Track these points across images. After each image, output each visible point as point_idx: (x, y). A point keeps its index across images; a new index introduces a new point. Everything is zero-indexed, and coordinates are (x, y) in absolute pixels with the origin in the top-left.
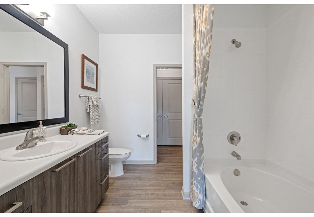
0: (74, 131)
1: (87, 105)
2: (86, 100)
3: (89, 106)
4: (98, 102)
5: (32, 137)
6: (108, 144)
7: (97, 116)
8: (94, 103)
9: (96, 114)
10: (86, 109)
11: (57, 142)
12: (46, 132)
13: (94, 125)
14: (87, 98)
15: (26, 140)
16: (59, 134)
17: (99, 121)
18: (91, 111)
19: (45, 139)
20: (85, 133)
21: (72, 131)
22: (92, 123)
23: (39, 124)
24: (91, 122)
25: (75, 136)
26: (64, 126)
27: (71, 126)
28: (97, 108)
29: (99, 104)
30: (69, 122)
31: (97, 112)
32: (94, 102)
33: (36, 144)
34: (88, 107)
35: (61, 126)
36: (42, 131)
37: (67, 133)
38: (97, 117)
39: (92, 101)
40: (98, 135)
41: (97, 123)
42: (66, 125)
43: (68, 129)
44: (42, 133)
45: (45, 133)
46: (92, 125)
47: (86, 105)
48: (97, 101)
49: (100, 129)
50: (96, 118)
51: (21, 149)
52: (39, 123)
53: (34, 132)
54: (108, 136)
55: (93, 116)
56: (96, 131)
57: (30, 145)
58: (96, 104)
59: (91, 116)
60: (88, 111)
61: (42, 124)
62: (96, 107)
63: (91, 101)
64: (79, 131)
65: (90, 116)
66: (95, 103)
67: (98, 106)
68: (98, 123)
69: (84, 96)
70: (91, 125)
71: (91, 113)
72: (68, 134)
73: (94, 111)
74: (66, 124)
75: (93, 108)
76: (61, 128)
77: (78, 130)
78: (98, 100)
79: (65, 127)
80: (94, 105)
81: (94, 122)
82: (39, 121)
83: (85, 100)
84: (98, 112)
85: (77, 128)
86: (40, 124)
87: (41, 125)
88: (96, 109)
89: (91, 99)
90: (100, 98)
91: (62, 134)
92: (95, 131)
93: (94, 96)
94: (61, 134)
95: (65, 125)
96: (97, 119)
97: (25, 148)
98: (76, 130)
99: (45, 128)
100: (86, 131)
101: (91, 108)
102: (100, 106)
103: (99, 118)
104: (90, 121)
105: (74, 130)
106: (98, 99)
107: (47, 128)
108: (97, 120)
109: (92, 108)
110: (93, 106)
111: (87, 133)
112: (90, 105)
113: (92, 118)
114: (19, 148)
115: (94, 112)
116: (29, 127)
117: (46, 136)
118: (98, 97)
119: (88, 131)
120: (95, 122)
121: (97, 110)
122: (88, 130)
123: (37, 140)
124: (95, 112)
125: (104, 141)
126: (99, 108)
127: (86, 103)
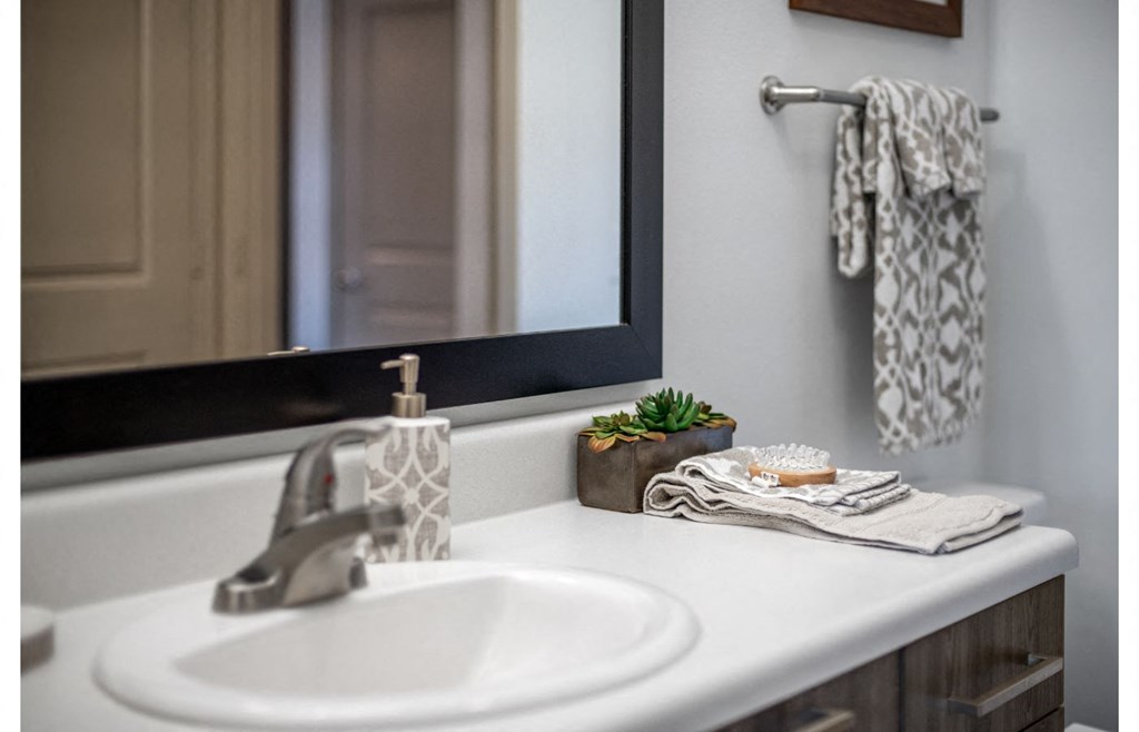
0: (696, 482)
1: (842, 201)
2: (837, 139)
3: (859, 207)
4: (969, 154)
5: (327, 505)
6: (1059, 676)
7: (953, 323)
8: (919, 175)
9: (945, 306)
10: (835, 240)
11: (523, 575)
12: (443, 463)
13: (917, 427)
14: (849, 110)
15: (284, 527)
16: (570, 497)
17: (975, 378)
18: (880, 260)
19: (440, 541)
20: (801, 512)
21: (675, 475)
22: (889, 402)
23: (394, 380)
24: (885, 386)
25: (704, 531)
26: (608, 412)
27: (673, 422)
28: (953, 229)
29: (972, 184)
30: (659, 375)
31: (948, 275)
32: (919, 157)
33: (357, 577)
34: (849, 213)
35: (583, 419)
36: (412, 458)
37: (633, 500)
38: (952, 334)
39: (899, 151)
40: (936, 553)
41: (947, 409)
42: (631, 410)
43: (645, 456)
44: (412, 471)
45: (435, 472)
46: (895, 423)
47: (833, 192)
48: (951, 153)
49: (990, 475)
50: (944, 351)
51: (244, 606)
52: (397, 371)
53: (342, 457)
54: (1062, 577)
55: (909, 318)
56: (920, 498)
57: (308, 577)
58: (937, 180)
59: (880, 323)
60: (854, 264)
61: (420, 388)
62: (943, 217)
63: (886, 155)
64: (745, 487)
65: (871, 324)
66: (930, 172)
67: (961, 204)
68: (960, 411)
69: (814, 99)
70: (886, 423)
71: (885, 292)
72: (640, 509)
73: (914, 261)
74: (623, 404)
75: (908, 230)
76: (583, 437)
77: (735, 471)
78: (964, 134)
79: (615, 426)
80: (917, 189)
81: (915, 395)
82: (395, 352)
83: (819, 143)
84: (961, 272)
85: (726, 444)
86: (400, 387)
87: (408, 396)
88: (943, 243)
89: (885, 129)
90: (990, 116)
91: (594, 494)
92: (904, 496)
93: (918, 95)
94: (586, 503)
95: (616, 410)
96: (951, 358)
97: (270, 601)
98: (717, 466)
99: (439, 429)
100: (810, 493)
101: (886, 225)
102: (983, 210)
103: (979, 349)
104: (870, 373)
105: (695, 473)
106: (966, 122)
107: (455, 426)
108: (950, 372)
109: (895, 233)
110: (904, 209)
111: (821, 519)
112: (870, 199)
113: (898, 346)
114: (234, 601)
115: (914, 277)
116: (329, 409)
117: (443, 510)
118: (961, 103)
119: (830, 493)
120: (932, 394)
121: (946, 258)
122: (830, 479)
123: (362, 543)
124: (929, 279)
125: (1005, 637)
126: (973, 227)
127: (834, 166)
